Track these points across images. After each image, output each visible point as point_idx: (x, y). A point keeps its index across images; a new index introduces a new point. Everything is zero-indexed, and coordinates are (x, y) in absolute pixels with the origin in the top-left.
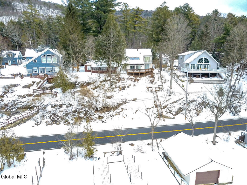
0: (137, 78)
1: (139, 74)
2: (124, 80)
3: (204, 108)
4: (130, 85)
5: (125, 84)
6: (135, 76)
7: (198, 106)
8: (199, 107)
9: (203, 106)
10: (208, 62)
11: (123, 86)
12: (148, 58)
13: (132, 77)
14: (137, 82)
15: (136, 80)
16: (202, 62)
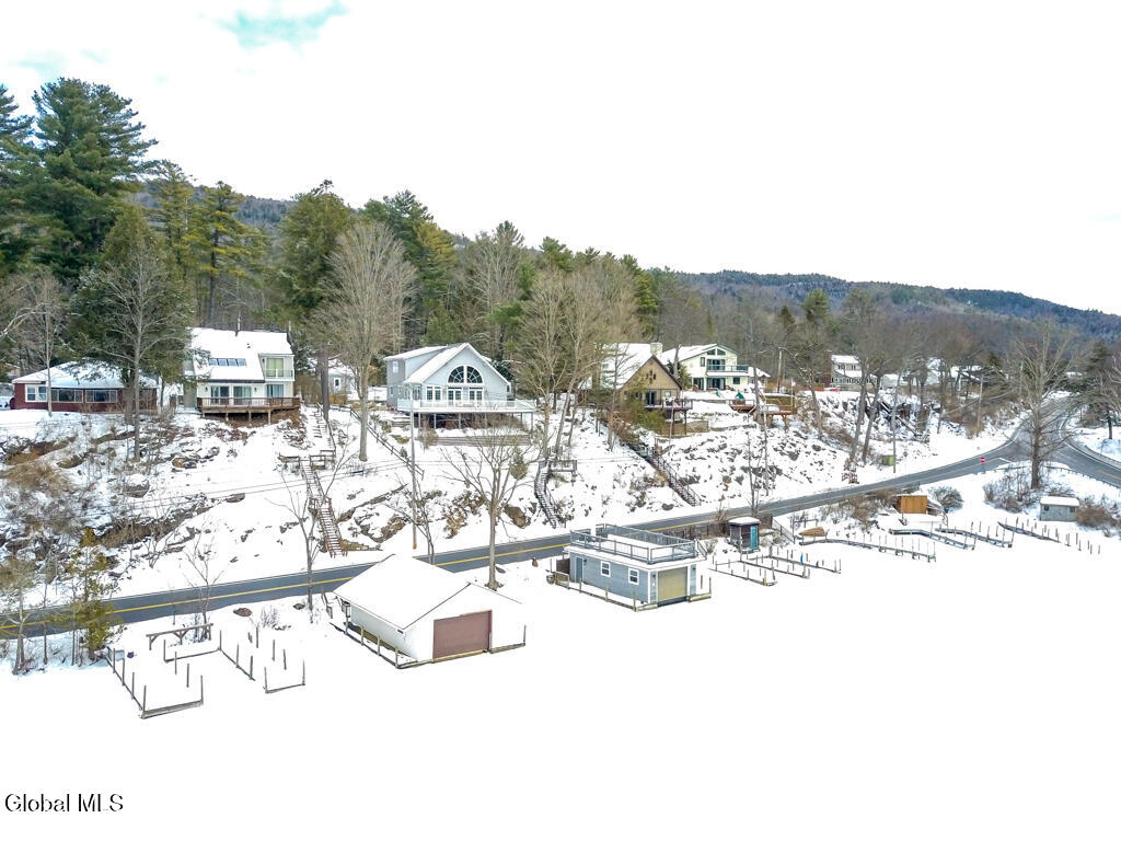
0: (243, 429)
1: (247, 414)
2: (192, 435)
3: (470, 515)
4: (215, 452)
5: (196, 447)
6: (233, 422)
7: (454, 507)
8: (457, 510)
9: (468, 508)
10: (480, 381)
11: (187, 454)
12: (278, 362)
13: (223, 426)
14: (240, 442)
15: (235, 436)
16: (462, 381)
